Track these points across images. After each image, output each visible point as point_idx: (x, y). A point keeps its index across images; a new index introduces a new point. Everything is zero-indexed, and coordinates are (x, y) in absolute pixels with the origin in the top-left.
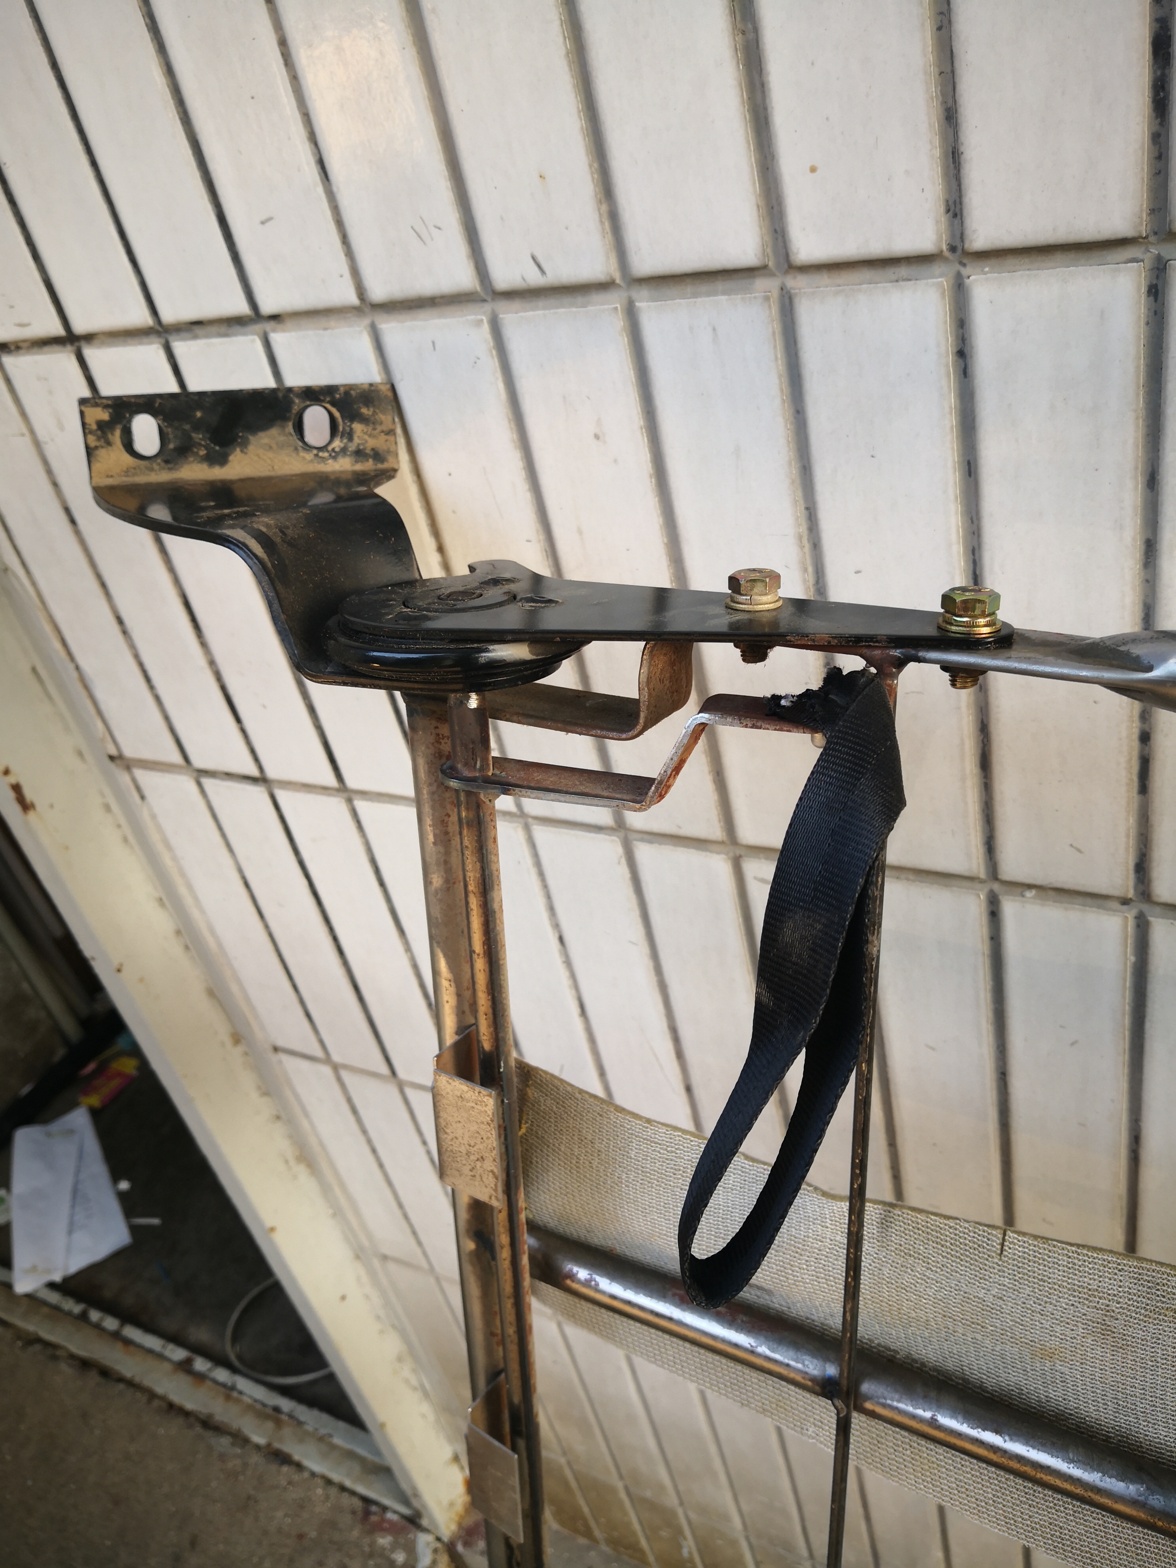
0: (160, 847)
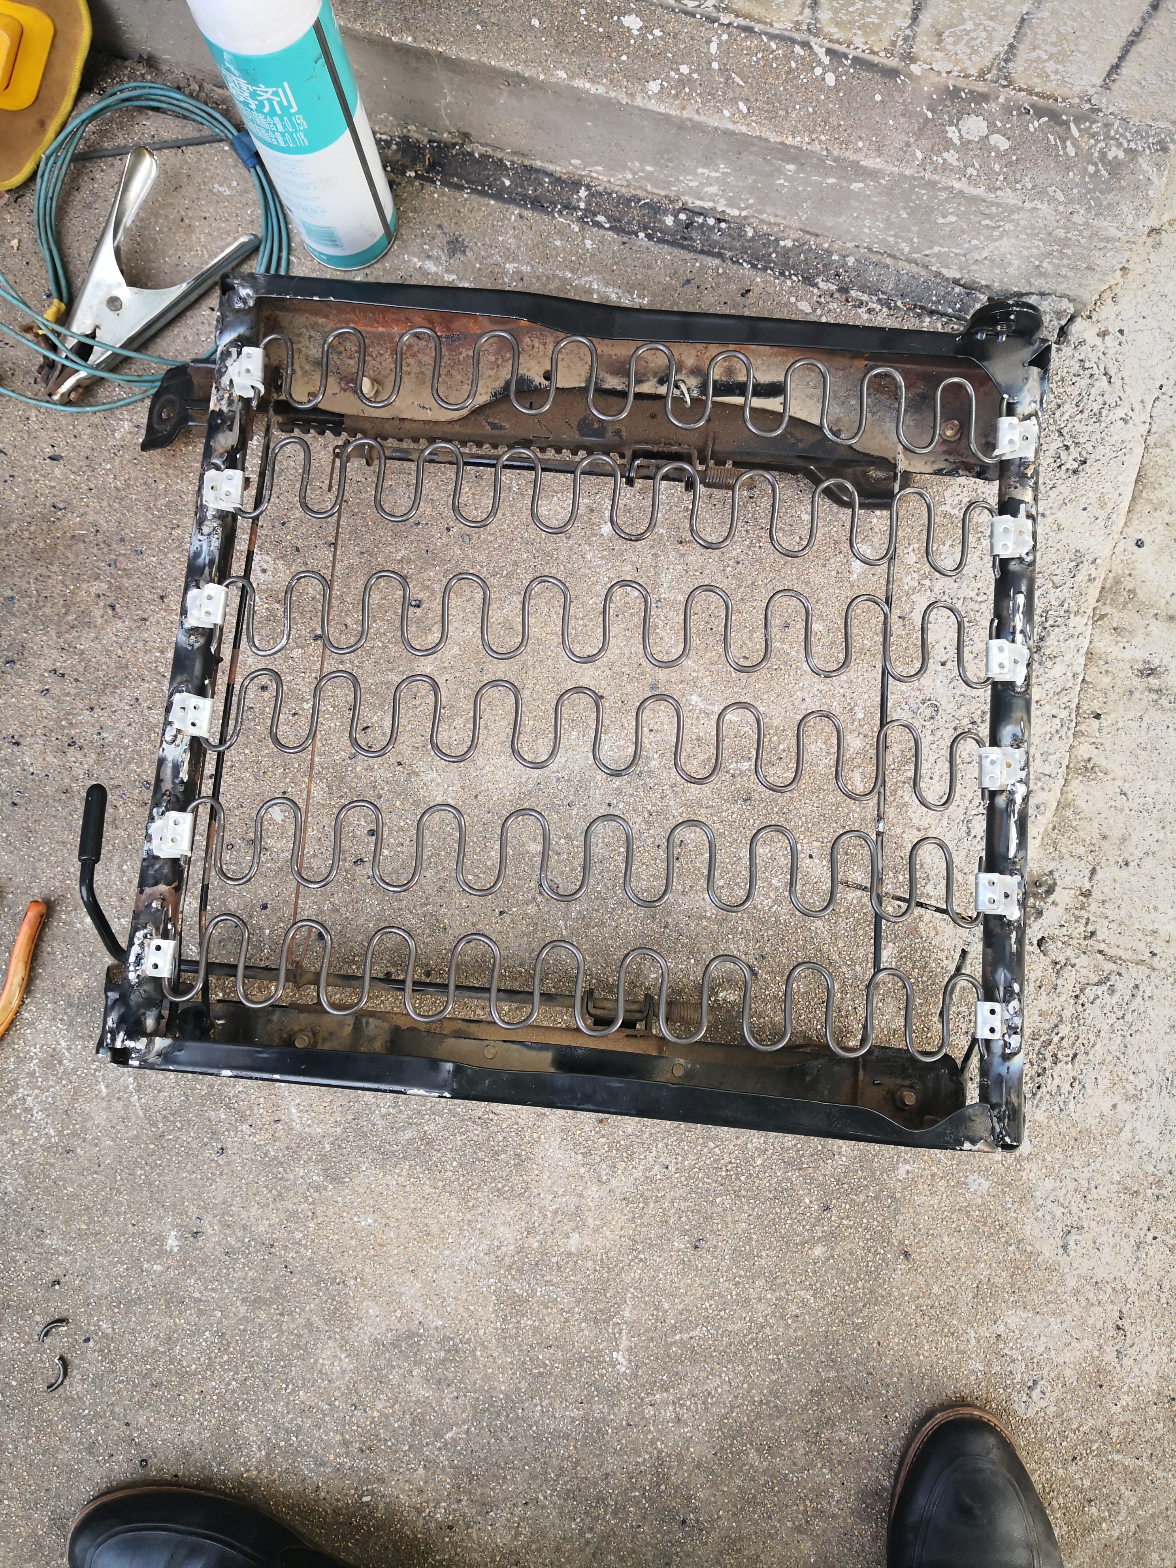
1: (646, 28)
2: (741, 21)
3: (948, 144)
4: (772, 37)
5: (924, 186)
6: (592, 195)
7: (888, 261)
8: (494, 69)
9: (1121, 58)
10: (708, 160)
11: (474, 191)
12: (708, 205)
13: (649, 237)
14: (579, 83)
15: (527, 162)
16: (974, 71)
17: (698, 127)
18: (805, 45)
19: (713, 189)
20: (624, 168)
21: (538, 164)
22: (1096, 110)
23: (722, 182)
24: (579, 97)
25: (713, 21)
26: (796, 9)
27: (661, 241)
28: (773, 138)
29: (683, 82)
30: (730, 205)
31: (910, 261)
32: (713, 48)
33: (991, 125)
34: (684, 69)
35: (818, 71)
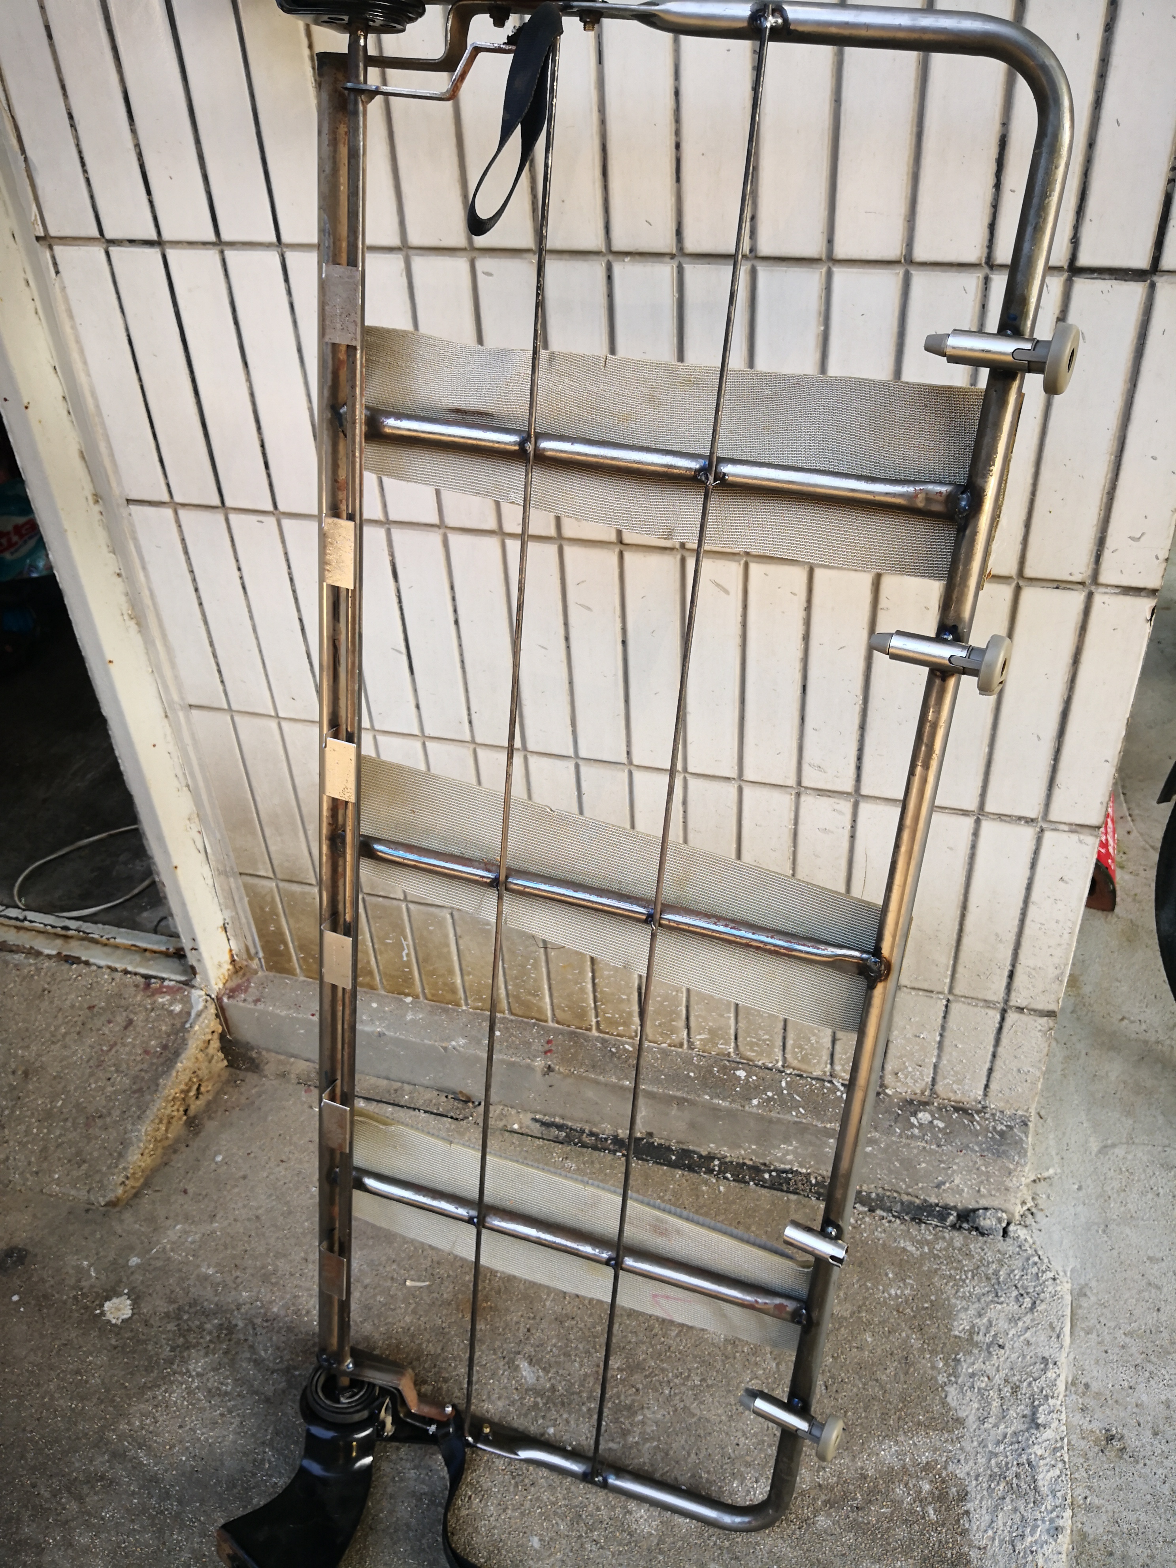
0: (63, 316)
1: (748, 1076)
2: (796, 1072)
3: (913, 1126)
4: (812, 1079)
5: (903, 1147)
6: (721, 1164)
7: (895, 1195)
8: (671, 1096)
9: (988, 1081)
10: (787, 1140)
11: (655, 1162)
12: (788, 1167)
13: (757, 1185)
14: (716, 1101)
15: (685, 1147)
16: (918, 1092)
17: (779, 1121)
18: (830, 1082)
19: (790, 1157)
20: (740, 1147)
21: (691, 1148)
22: (984, 1107)
23: (794, 1152)
24: (716, 1109)
25: (782, 1072)
26: (823, 1066)
27: (762, 1186)
28: (820, 1125)
29: (770, 1099)
30: (801, 1166)
31: (908, 1194)
32: (783, 1084)
33: (933, 1116)
34: (770, 1094)
35: (839, 1094)
